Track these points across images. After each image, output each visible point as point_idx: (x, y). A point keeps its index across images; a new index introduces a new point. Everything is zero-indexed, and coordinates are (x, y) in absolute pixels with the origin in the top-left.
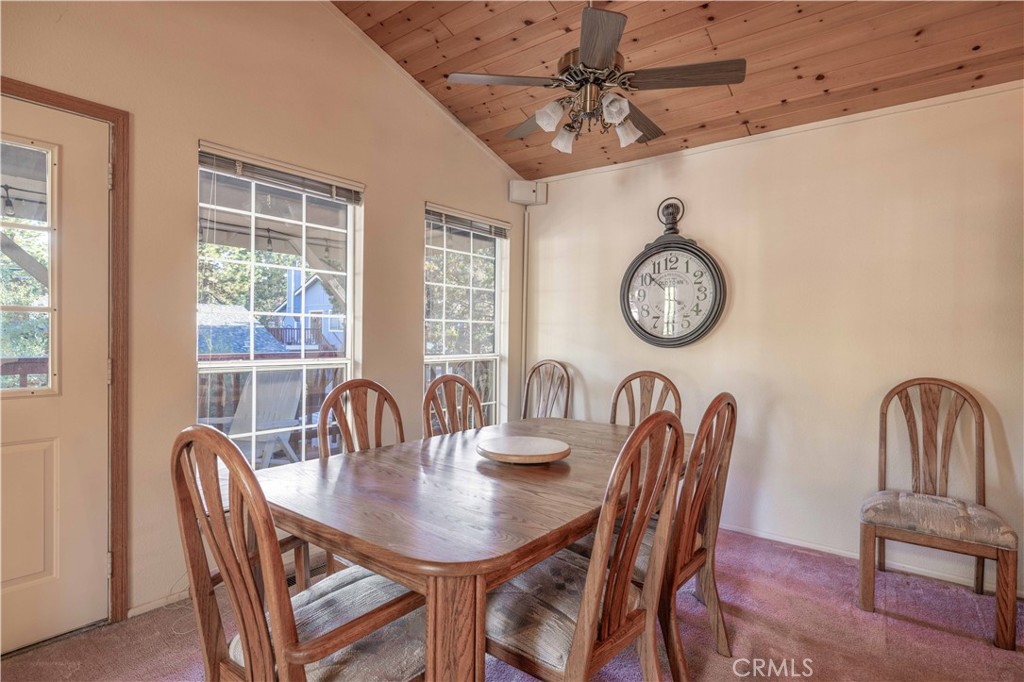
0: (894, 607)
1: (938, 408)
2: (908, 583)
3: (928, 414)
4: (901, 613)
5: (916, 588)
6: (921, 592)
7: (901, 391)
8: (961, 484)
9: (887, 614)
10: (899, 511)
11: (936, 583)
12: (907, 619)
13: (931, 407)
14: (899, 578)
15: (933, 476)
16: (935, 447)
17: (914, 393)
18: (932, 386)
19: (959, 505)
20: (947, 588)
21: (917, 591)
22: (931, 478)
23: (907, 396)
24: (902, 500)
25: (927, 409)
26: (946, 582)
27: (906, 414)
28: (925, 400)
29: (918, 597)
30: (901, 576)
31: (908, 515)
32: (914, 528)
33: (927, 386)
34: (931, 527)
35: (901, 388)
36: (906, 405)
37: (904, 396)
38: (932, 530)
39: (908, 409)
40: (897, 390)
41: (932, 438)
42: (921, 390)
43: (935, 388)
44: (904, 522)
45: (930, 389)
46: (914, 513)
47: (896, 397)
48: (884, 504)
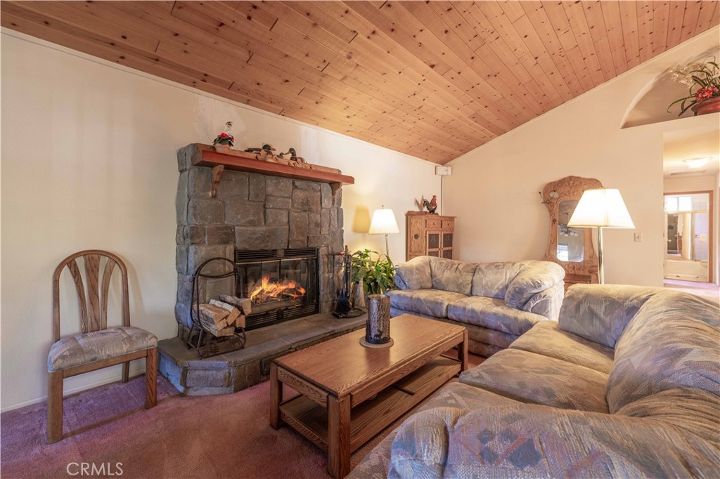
0: (77, 424)
1: (98, 270)
2: (81, 401)
3: (92, 275)
4: (83, 425)
5: (87, 401)
6: (92, 402)
7: (71, 262)
8: (114, 317)
9: (73, 434)
10: (83, 351)
11: (99, 390)
12: (89, 428)
13: (92, 270)
14: (72, 401)
15: (97, 318)
16: (98, 297)
17: (80, 262)
18: (94, 255)
19: (120, 331)
20: (107, 389)
21: (89, 403)
22: (95, 319)
23: (75, 265)
24: (81, 342)
25: (90, 272)
26: (105, 385)
27: (74, 278)
28: (89, 266)
29: (91, 406)
30: (73, 399)
31: (91, 351)
32: (95, 359)
33: (90, 256)
34: (108, 353)
35: (70, 259)
36: (75, 272)
37: (73, 265)
38: (108, 355)
39: (76, 274)
40: (68, 261)
41: (95, 291)
42: (85, 259)
43: (96, 257)
44: (88, 357)
45: (92, 258)
46: (94, 348)
47: (66, 267)
48: (68, 350)
